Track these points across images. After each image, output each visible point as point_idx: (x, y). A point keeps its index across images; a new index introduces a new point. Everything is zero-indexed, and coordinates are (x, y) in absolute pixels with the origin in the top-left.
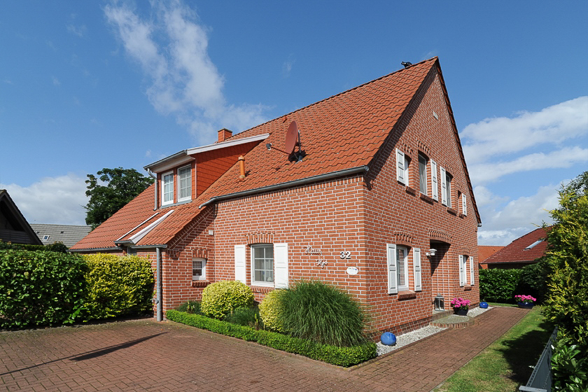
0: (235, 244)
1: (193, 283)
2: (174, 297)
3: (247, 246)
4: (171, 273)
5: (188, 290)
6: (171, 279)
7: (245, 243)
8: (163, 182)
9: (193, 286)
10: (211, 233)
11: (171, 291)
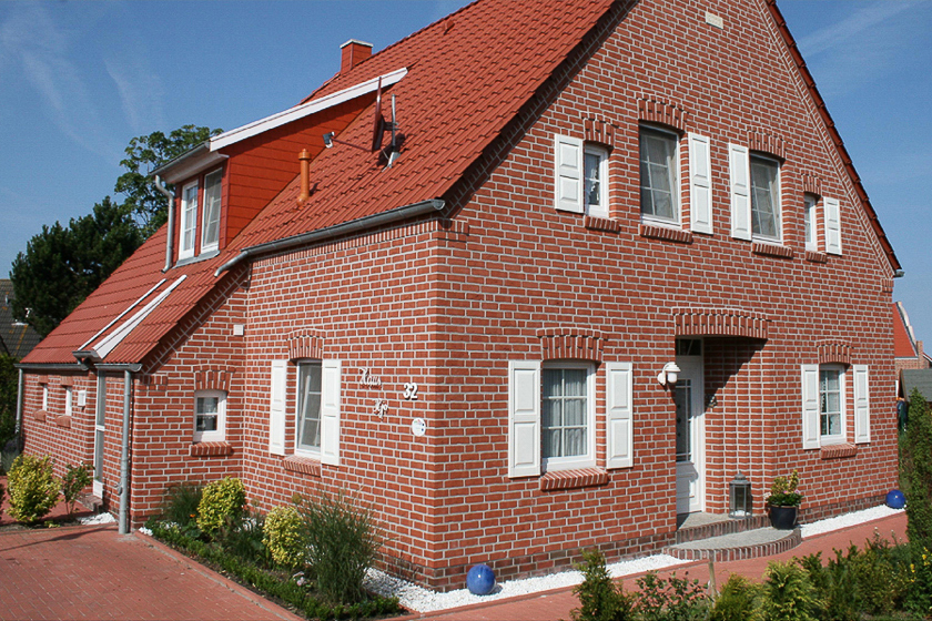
0: (272, 357)
1: (193, 449)
2: (152, 479)
3: (289, 364)
4: (148, 427)
5: (183, 465)
6: (147, 440)
7: (286, 357)
8: (184, 203)
9: (194, 456)
10: (238, 330)
11: (147, 467)
